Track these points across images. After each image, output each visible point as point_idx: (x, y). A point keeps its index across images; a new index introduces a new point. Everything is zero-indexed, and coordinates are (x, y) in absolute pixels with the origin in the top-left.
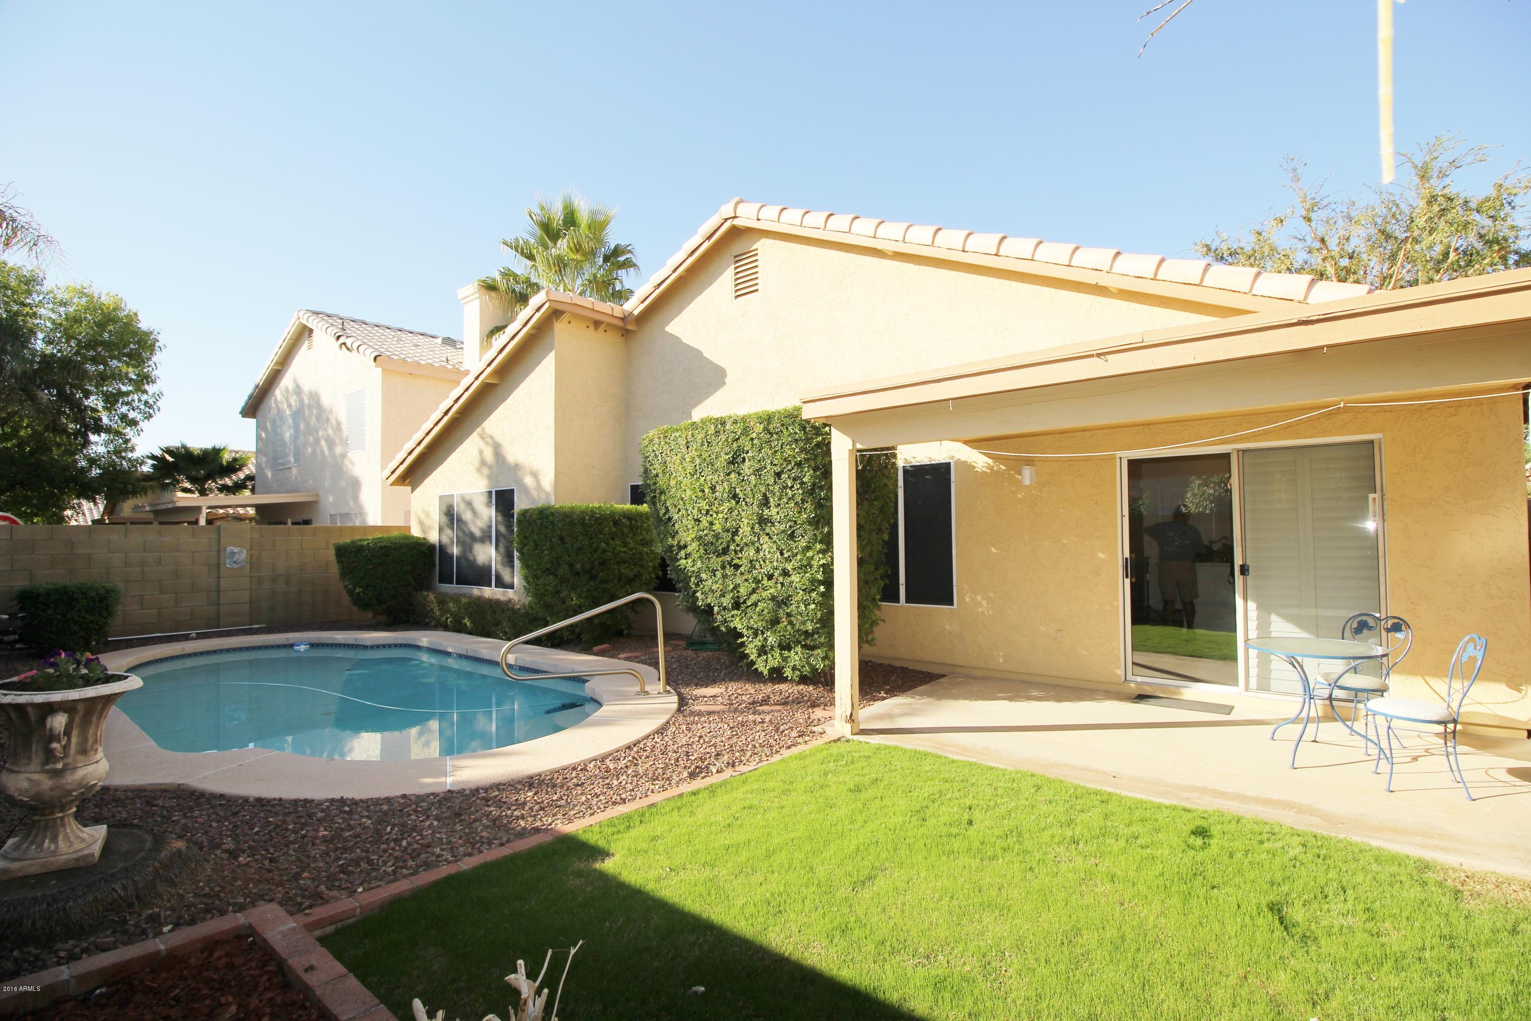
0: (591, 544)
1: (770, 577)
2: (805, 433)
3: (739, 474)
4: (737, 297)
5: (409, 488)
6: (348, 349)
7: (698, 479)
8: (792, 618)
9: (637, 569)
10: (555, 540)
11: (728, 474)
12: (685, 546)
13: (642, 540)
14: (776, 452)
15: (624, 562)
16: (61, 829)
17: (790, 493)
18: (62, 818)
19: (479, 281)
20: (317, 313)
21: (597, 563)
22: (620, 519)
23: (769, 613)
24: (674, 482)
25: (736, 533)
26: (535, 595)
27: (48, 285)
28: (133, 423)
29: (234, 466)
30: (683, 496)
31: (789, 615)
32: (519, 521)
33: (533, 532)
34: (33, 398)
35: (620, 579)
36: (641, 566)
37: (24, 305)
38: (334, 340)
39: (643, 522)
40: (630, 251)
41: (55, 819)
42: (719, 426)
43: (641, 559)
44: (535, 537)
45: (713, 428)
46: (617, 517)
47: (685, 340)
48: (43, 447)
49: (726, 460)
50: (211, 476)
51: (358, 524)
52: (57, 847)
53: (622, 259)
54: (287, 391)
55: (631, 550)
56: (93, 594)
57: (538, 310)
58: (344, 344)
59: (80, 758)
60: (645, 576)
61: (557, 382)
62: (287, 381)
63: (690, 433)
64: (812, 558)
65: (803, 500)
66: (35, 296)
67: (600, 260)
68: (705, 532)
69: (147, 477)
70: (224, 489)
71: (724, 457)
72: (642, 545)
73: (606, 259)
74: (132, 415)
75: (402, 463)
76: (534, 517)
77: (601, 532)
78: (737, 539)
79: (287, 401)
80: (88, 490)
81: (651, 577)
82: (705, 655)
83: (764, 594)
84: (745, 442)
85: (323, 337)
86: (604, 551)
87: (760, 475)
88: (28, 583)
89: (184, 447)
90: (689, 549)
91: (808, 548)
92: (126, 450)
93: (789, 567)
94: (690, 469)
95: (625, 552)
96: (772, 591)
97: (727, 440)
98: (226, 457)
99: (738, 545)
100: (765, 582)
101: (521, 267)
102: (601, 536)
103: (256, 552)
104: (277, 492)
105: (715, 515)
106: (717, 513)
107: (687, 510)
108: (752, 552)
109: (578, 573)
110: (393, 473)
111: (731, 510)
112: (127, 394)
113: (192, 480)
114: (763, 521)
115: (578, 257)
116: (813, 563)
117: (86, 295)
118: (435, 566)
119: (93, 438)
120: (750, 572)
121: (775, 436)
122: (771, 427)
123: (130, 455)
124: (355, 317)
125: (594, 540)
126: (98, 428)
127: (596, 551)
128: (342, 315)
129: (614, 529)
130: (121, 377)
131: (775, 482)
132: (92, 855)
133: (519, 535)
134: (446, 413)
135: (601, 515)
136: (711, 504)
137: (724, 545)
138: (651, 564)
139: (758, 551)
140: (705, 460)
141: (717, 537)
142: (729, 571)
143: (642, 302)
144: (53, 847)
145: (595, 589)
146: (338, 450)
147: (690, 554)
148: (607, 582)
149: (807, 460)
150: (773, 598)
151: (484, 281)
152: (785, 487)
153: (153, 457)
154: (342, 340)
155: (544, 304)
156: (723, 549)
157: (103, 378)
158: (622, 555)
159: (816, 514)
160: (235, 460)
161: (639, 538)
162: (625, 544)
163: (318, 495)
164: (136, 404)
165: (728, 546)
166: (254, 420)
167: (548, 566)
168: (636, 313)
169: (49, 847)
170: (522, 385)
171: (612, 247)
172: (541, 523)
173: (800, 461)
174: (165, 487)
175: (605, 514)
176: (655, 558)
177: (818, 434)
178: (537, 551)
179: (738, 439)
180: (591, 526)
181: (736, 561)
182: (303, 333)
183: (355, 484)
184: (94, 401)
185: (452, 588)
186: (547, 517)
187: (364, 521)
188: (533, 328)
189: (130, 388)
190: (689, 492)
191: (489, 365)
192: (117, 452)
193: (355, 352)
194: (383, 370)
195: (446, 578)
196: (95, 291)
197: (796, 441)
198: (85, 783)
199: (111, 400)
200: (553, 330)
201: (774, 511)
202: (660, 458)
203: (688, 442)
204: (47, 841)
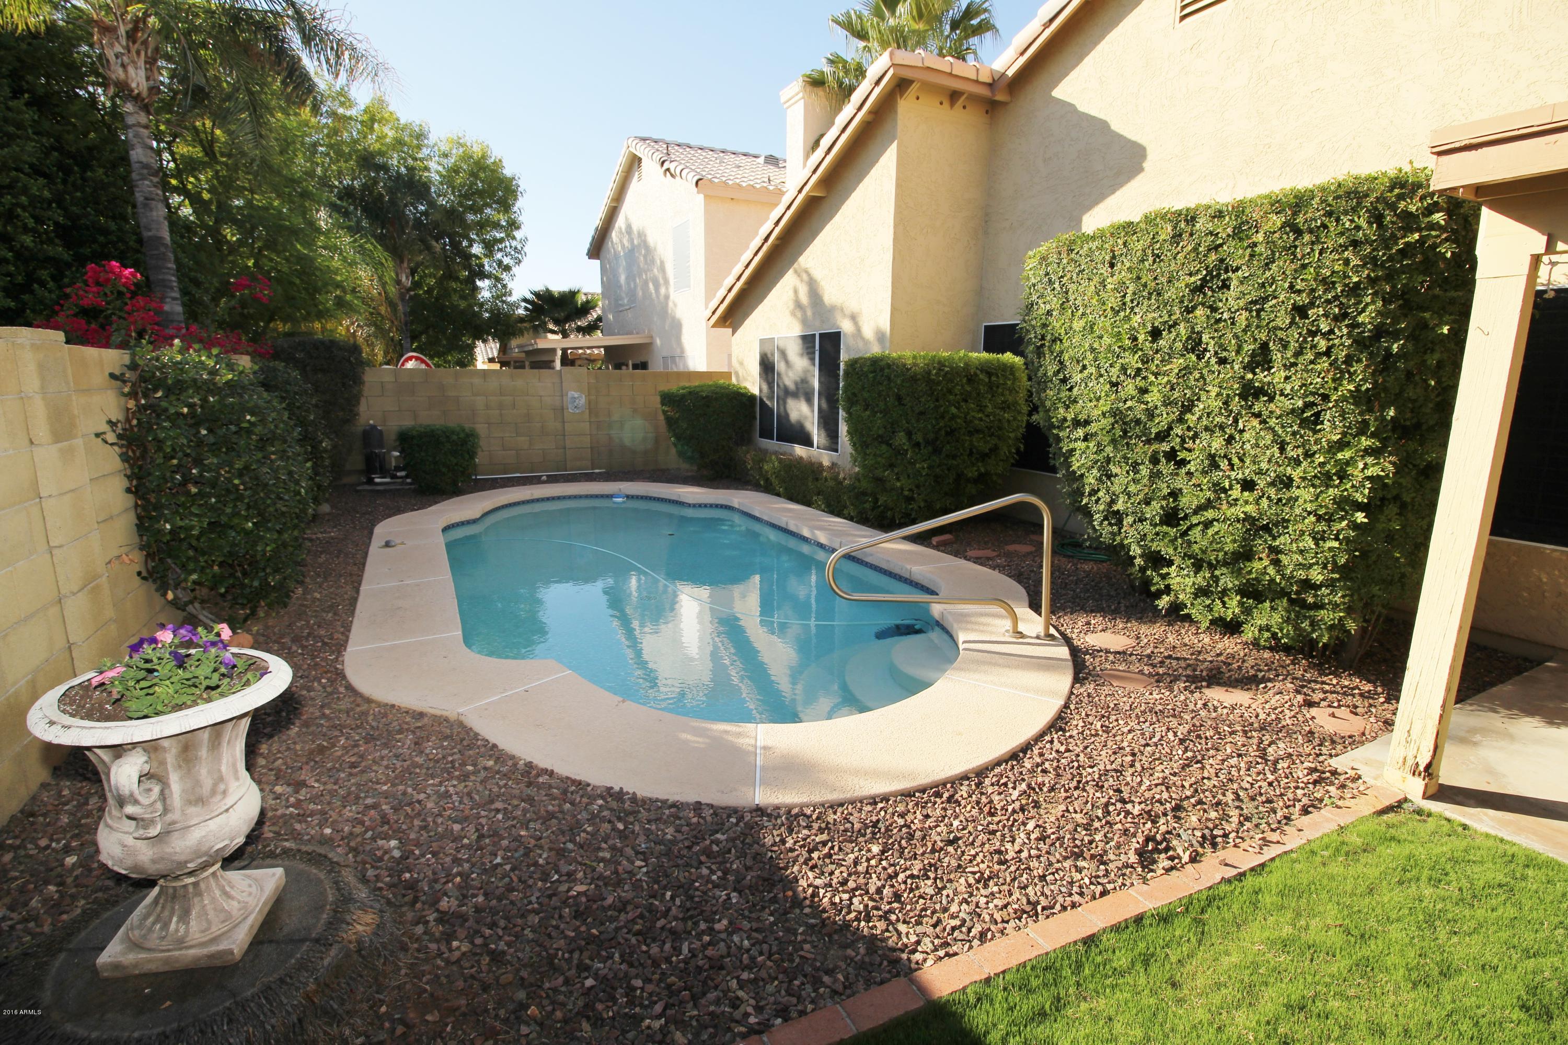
0: (937, 408)
1: (1248, 485)
2: (1380, 225)
3: (1214, 309)
4: (1183, 18)
5: (730, 330)
6: (672, 175)
7: (1127, 319)
8: (1282, 557)
9: (994, 441)
10: (891, 400)
11: (1189, 310)
12: (1087, 422)
13: (1003, 402)
14: (1304, 266)
15: (977, 431)
16: (196, 900)
17: (1323, 345)
18: (196, 884)
19: (804, 76)
20: (644, 140)
21: (943, 433)
22: (976, 374)
23: (1235, 541)
24: (1082, 323)
25: (1188, 408)
26: (864, 466)
27: (432, 138)
28: (507, 268)
29: (587, 308)
30: (1096, 345)
31: (1274, 550)
32: (847, 373)
33: (863, 388)
34: (429, 248)
35: (971, 454)
36: (999, 438)
37: (415, 159)
38: (659, 166)
39: (1006, 378)
40: (986, 10)
41: (185, 886)
42: (1183, 225)
43: (1000, 429)
44: (866, 395)
45: (1170, 229)
46: (972, 372)
47: (1082, 108)
48: (446, 293)
49: (1187, 286)
50: (568, 319)
51: (681, 369)
52: (187, 931)
53: (974, 22)
54: (621, 232)
55: (988, 416)
56: (455, 437)
57: (878, 83)
58: (668, 170)
59: (192, 810)
60: (1004, 450)
61: (898, 186)
62: (620, 223)
63: (1120, 242)
64: (1348, 463)
65: (1349, 360)
66: (424, 150)
67: (947, 28)
68: (1129, 403)
69: (521, 320)
70: (580, 329)
71: (1185, 281)
72: (1003, 409)
73: (955, 25)
74: (506, 261)
75: (722, 302)
76: (865, 369)
77: (950, 391)
78: (1191, 418)
79: (621, 241)
80: (480, 332)
81: (1010, 452)
82: (1087, 567)
83: (1231, 512)
84: (1236, 254)
85: (650, 166)
86: (953, 417)
87: (1258, 312)
88: (413, 423)
89: (547, 289)
90: (1093, 428)
91: (1341, 445)
92: (505, 295)
93: (1296, 474)
94: (1113, 301)
95: (981, 419)
96: (1249, 509)
97: (1195, 249)
98: (581, 299)
99: (1189, 429)
100: (1236, 493)
101: (851, 49)
102: (951, 397)
103: (593, 397)
104: (619, 334)
105: (1152, 378)
106: (1156, 375)
107: (1098, 367)
108: (1217, 444)
109: (918, 445)
110: (714, 313)
111: (1186, 371)
112: (501, 241)
113: (557, 322)
114: (1250, 392)
115: (921, 26)
116: (1350, 470)
117: (462, 145)
118: (755, 418)
119: (479, 283)
120: (1204, 473)
121: (1307, 238)
122: (1300, 219)
123: (509, 299)
124: (680, 141)
125: (941, 402)
126: (483, 275)
127: (943, 417)
128: (668, 138)
129: (968, 388)
130: (497, 225)
131: (1292, 323)
132: (231, 952)
133: (845, 391)
134: (766, 239)
135: (952, 368)
136: (1145, 361)
137: (1164, 425)
138: (1012, 435)
139: (1230, 440)
140: (1145, 286)
141: (1151, 414)
142: (1166, 468)
143: (1022, 54)
144: (182, 929)
145: (939, 466)
146: (663, 291)
147: (1095, 435)
148: (954, 457)
149: (1372, 281)
150: (1248, 518)
151: (809, 76)
152: (1313, 334)
153: (525, 300)
154: (666, 165)
155: (886, 72)
156: (1158, 434)
157: (482, 226)
158: (977, 422)
159: (1375, 384)
160: (588, 302)
161: (1000, 399)
162: (981, 409)
163: (652, 337)
164: (508, 250)
165: (1170, 428)
166: (598, 262)
167: (880, 432)
168: (1010, 73)
169: (177, 930)
170: (854, 195)
171: (964, 7)
172: (874, 378)
173: (1357, 284)
174: (536, 329)
175: (958, 367)
176: (1018, 427)
177: (1408, 230)
178: (868, 413)
179: (1221, 245)
180: (939, 383)
181: (1181, 455)
182: (634, 162)
183: (677, 326)
184: (477, 249)
185: (771, 444)
186: (882, 369)
187: (685, 365)
188: (870, 112)
189: (502, 235)
190: (1107, 340)
191: (815, 171)
192: (498, 297)
193: (678, 178)
194: (706, 196)
195: (766, 433)
196: (468, 140)
197: (1355, 244)
198: (204, 849)
199: (490, 246)
200: (896, 112)
201: (1279, 375)
202: (1057, 285)
203: (1114, 257)
204: (175, 919)
